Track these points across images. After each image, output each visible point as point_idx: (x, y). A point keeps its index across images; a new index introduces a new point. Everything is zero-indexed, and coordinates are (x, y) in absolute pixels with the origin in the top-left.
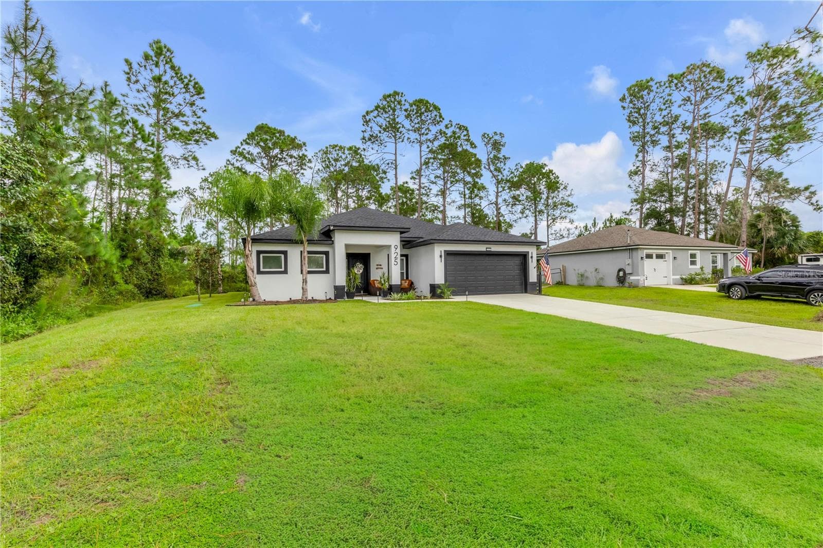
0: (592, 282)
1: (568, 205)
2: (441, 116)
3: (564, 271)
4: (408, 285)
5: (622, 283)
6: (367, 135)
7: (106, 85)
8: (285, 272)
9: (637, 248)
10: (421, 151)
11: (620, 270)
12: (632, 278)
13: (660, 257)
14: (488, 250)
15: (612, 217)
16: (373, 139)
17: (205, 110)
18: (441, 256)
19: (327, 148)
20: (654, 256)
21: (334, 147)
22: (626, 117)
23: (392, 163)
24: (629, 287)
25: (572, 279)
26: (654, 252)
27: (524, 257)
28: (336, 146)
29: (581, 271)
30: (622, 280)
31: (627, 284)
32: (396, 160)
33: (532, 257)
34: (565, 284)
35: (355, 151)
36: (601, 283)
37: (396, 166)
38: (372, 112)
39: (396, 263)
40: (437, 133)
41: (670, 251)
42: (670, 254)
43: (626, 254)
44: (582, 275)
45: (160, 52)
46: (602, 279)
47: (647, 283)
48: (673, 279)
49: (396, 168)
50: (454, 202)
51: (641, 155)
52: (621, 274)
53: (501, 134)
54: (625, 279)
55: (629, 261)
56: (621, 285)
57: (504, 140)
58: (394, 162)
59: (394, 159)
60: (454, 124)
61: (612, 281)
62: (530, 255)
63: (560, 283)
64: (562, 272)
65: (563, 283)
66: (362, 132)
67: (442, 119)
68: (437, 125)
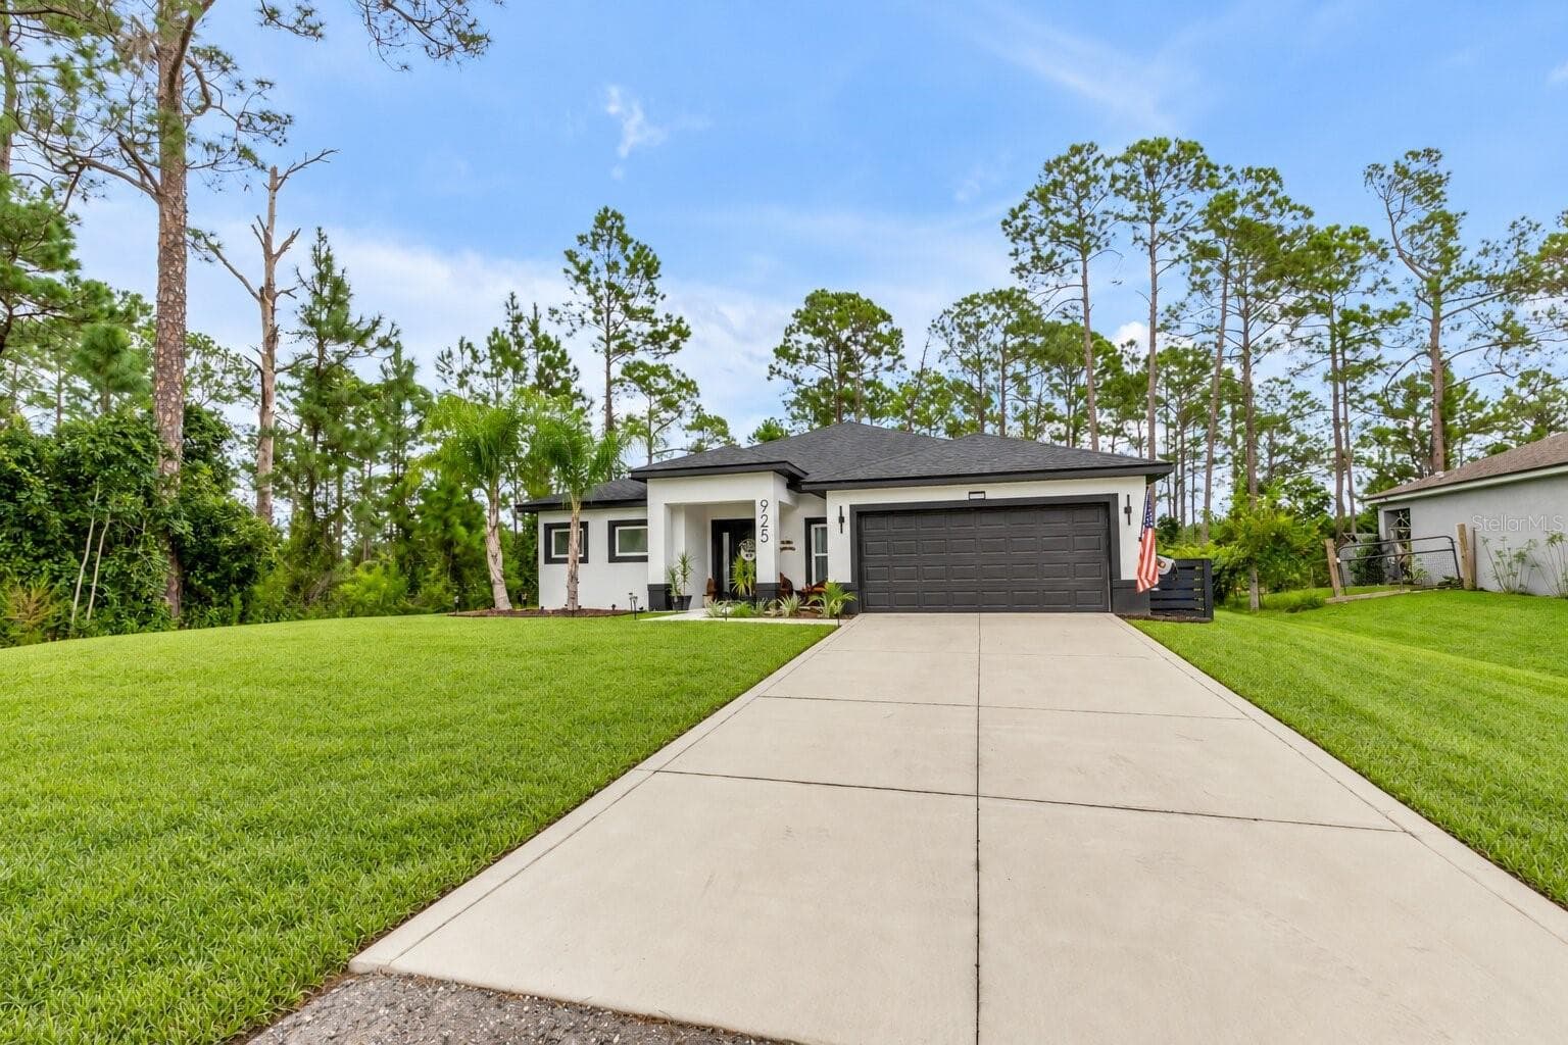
2: (1209, 165)
3: (1468, 546)
6: (1026, 260)
8: (585, 560)
14: (973, 496)
16: (1043, 263)
18: (841, 520)
19: (958, 305)
21: (969, 301)
23: (1073, 307)
28: (977, 296)
29: (1520, 545)
32: (1085, 300)
33: (1128, 510)
34: (1474, 589)
35: (1003, 298)
37: (1086, 312)
38: (1023, 207)
39: (765, 538)
44: (1521, 559)
45: (609, 225)
53: (1428, 152)
58: (1081, 305)
59: (1082, 296)
62: (1122, 504)
63: (1451, 584)
64: (1458, 547)
65: (1467, 584)
66: (1011, 255)
67: (1212, 170)
68: (1207, 188)
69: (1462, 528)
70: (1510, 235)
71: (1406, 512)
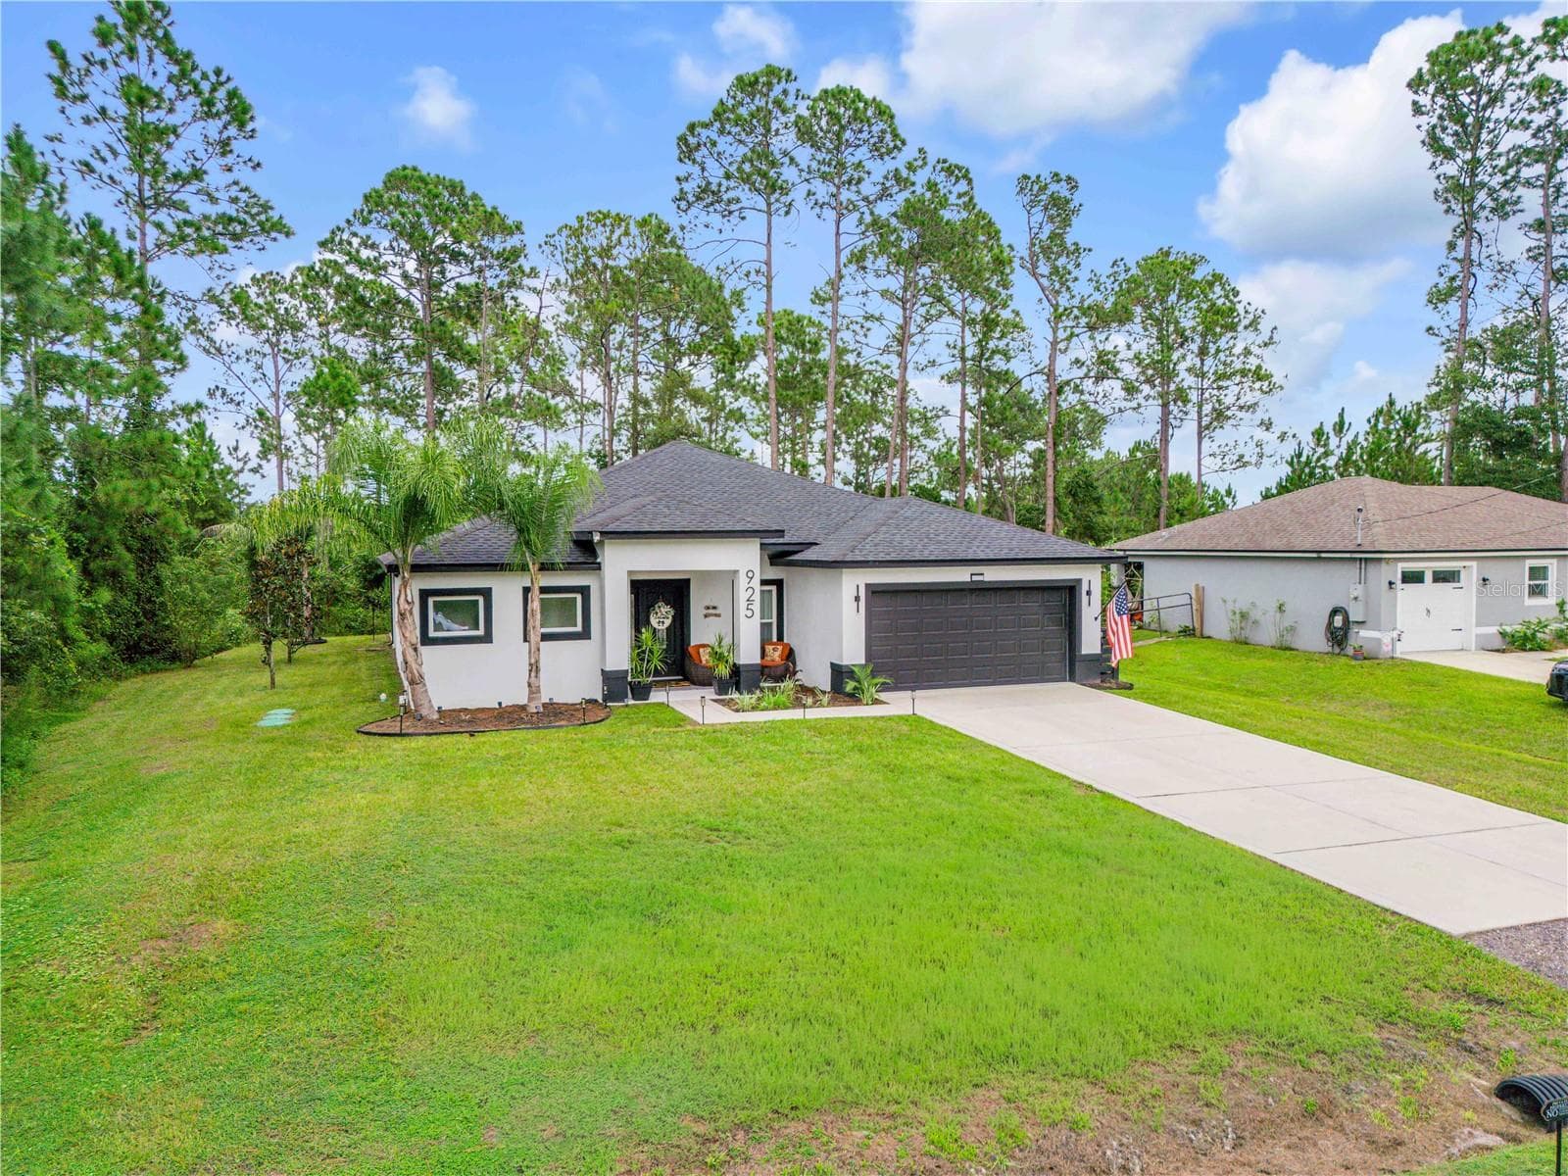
0: (1267, 635)
1: (1259, 375)
2: (896, 136)
3: (1199, 602)
5: (1339, 645)
6: (690, 187)
8: (487, 638)
9: (1379, 560)
10: (838, 234)
11: (1335, 612)
12: (1364, 633)
13: (1441, 577)
14: (975, 578)
15: (1392, 403)
16: (708, 194)
17: (258, 165)
18: (857, 599)
19: (580, 219)
20: (1428, 577)
21: (601, 218)
22: (1423, 135)
23: (758, 272)
24: (1354, 657)
25: (1219, 625)
26: (1428, 567)
27: (1071, 590)
29: (1243, 605)
30: (1338, 636)
31: (1350, 651)
32: (768, 263)
33: (1089, 593)
34: (1202, 637)
36: (1288, 640)
37: (769, 278)
38: (704, 125)
39: (749, 613)
40: (886, 178)
41: (1474, 564)
42: (1471, 572)
43: (1351, 572)
44: (1244, 616)
46: (1292, 629)
47: (1401, 650)
48: (1477, 635)
49: (769, 287)
50: (933, 363)
51: (1461, 243)
52: (1338, 621)
53: (1069, 179)
54: (1346, 636)
55: (1358, 590)
56: (1337, 650)
57: (1077, 196)
58: (764, 268)
59: (764, 258)
60: (932, 160)
61: (1314, 638)
62: (1085, 588)
63: (1188, 632)
64: (1194, 602)
65: (1198, 633)
66: (678, 179)
67: (899, 143)
68: (886, 158)
69: (1197, 587)
70: (1111, 271)
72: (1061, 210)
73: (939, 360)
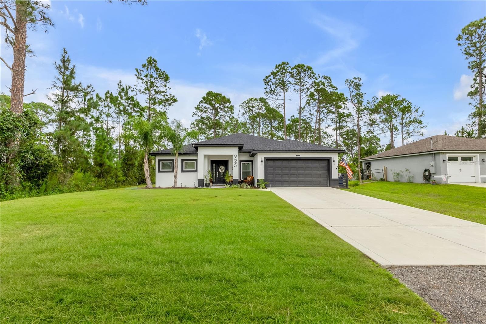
0: (405, 179)
2: (313, 73)
3: (386, 171)
4: (250, 179)
5: (428, 181)
6: (268, 90)
7: (120, 82)
8: (174, 171)
9: (440, 153)
10: (300, 96)
11: (426, 171)
12: (435, 177)
13: (464, 159)
14: (297, 156)
16: (272, 92)
17: (170, 88)
18: (262, 161)
19: (248, 100)
20: (460, 159)
21: (251, 99)
22: (463, 51)
23: (281, 105)
24: (433, 184)
25: (391, 178)
26: (459, 156)
27: (328, 160)
28: (253, 99)
29: (397, 171)
30: (428, 177)
31: (431, 182)
32: (284, 103)
33: (334, 161)
34: (387, 181)
35: (262, 100)
36: (412, 180)
37: (284, 107)
38: (269, 76)
39: (235, 166)
40: (312, 83)
41: (478, 155)
42: (477, 158)
43: (430, 158)
44: (398, 174)
46: (412, 177)
47: (450, 181)
48: (481, 178)
49: (284, 108)
50: (330, 126)
51: (478, 78)
52: (427, 173)
53: (358, 78)
54: (430, 178)
55: (433, 163)
56: (427, 182)
57: (361, 82)
58: (283, 104)
59: (283, 102)
60: (321, 76)
61: (420, 179)
62: (332, 160)
63: (382, 180)
64: (384, 172)
65: (385, 180)
66: (265, 88)
67: (314, 75)
68: (312, 79)
69: (384, 167)
70: (373, 100)
71: (370, 163)
72: (357, 86)
73: (331, 125)
